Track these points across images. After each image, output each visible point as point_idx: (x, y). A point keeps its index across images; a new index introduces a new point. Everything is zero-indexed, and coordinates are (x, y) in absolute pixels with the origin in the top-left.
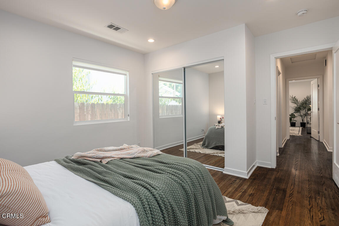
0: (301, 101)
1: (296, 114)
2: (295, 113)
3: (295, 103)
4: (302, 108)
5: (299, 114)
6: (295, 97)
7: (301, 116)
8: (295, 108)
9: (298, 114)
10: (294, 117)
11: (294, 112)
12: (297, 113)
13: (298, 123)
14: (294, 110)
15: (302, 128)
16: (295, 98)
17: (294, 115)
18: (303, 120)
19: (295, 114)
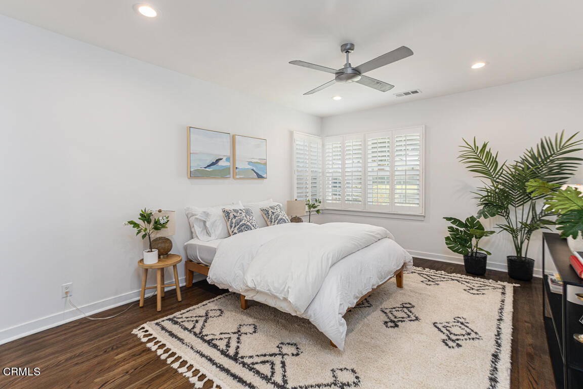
0: (511, 163)
1: (487, 223)
2: (486, 217)
3: (487, 173)
4: (515, 194)
5: (504, 222)
6: (485, 146)
7: (513, 231)
8: (485, 194)
9: (501, 220)
10: (480, 232)
11: (481, 213)
12: (493, 215)
13: (497, 263)
14: (478, 201)
15: (515, 290)
16: (487, 149)
17: (481, 227)
18: (519, 249)
19: (482, 220)
